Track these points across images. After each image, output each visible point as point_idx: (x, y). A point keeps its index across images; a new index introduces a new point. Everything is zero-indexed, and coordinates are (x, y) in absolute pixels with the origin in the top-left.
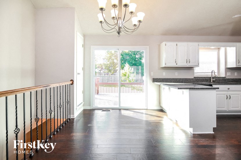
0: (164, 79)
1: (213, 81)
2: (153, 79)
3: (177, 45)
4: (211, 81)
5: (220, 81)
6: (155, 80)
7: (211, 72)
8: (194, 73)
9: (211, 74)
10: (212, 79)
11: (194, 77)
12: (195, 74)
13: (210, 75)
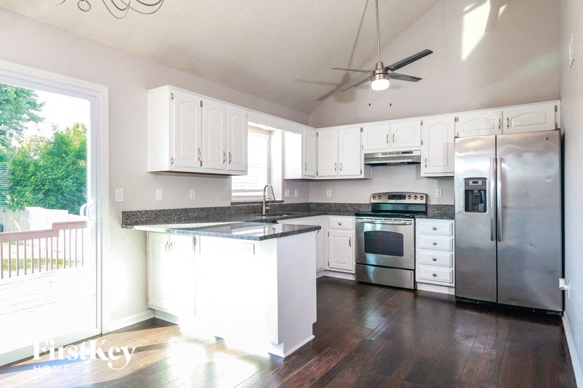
0: (160, 211)
1: (267, 211)
2: (123, 213)
3: (203, 104)
4: (262, 212)
5: (275, 210)
6: (130, 219)
7: (263, 188)
8: (230, 191)
9: (262, 194)
10: (264, 207)
11: (232, 203)
12: (233, 194)
13: (261, 196)
